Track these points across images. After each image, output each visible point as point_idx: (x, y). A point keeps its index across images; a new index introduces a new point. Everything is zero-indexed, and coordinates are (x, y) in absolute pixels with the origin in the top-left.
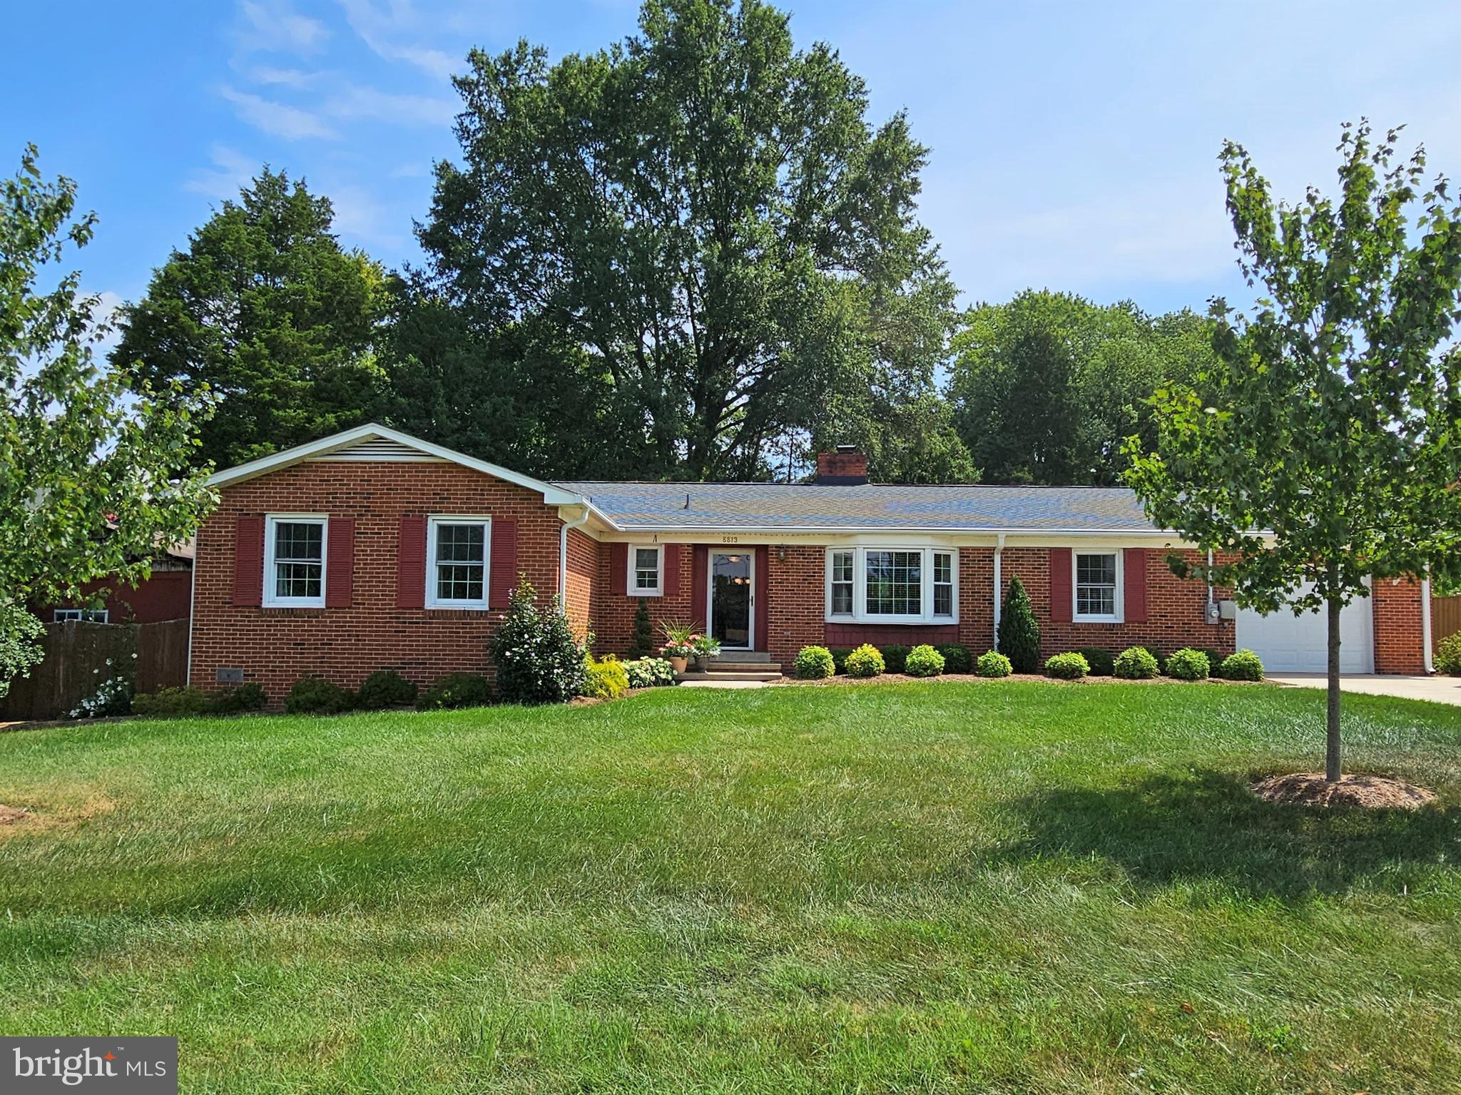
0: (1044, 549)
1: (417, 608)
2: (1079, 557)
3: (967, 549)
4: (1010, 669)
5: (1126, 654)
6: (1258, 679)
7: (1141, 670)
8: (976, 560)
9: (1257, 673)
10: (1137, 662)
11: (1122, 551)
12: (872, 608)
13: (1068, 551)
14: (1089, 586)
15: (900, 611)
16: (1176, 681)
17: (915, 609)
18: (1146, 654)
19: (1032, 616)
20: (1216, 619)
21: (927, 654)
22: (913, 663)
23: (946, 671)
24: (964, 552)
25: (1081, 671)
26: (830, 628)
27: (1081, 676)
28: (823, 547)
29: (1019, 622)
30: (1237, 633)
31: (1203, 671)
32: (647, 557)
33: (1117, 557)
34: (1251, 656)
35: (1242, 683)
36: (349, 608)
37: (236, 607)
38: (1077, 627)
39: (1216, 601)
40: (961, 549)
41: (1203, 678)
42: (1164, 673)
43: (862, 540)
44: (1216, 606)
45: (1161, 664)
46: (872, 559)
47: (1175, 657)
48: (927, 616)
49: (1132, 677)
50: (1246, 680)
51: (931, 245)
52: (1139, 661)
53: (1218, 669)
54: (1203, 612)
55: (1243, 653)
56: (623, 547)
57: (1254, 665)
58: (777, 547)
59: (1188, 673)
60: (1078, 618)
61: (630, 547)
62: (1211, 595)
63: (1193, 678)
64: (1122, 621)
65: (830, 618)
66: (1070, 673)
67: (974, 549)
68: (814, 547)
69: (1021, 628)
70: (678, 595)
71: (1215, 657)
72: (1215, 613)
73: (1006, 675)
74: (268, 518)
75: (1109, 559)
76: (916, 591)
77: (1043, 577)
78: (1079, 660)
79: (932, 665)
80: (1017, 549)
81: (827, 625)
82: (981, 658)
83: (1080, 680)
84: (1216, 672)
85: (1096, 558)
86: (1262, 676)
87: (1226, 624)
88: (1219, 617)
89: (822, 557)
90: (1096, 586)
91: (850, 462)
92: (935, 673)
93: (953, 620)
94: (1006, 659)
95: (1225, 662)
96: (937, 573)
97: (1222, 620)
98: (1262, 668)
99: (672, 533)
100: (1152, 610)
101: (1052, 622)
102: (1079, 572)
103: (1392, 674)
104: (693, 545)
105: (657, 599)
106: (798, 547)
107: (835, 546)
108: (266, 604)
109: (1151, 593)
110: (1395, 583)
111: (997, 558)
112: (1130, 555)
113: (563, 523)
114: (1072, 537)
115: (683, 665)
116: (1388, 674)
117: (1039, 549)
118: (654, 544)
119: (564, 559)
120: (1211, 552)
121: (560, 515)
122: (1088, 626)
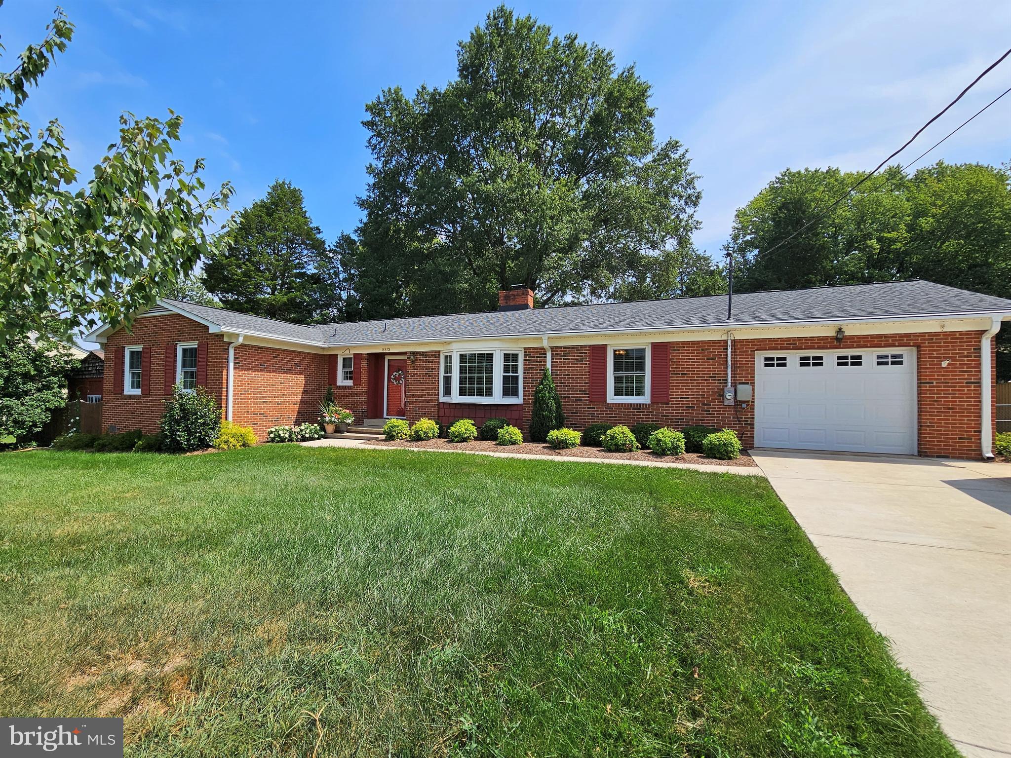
0: (585, 347)
2: (614, 351)
3: (529, 349)
4: (520, 439)
5: (611, 431)
7: (616, 445)
8: (535, 355)
11: (650, 346)
12: (462, 392)
13: (604, 348)
14: (623, 373)
15: (480, 394)
17: (489, 393)
18: (626, 431)
20: (732, 400)
21: (465, 426)
22: (453, 432)
23: (477, 438)
24: (527, 351)
26: (441, 406)
27: (566, 447)
28: (439, 352)
30: (755, 413)
32: (346, 362)
33: (646, 350)
36: (149, 394)
37: (115, 394)
38: (609, 407)
39: (734, 385)
40: (525, 349)
41: (675, 454)
42: (642, 448)
43: (455, 346)
44: (734, 389)
46: (462, 359)
47: (654, 434)
48: (497, 397)
51: (681, 151)
54: (723, 395)
56: (336, 356)
60: (612, 399)
61: (339, 356)
62: (729, 380)
64: (649, 402)
65: (442, 398)
66: (559, 445)
67: (534, 348)
68: (432, 352)
70: (360, 385)
72: (732, 396)
73: (515, 444)
74: (127, 348)
75: (640, 354)
76: (490, 381)
77: (584, 368)
78: (569, 436)
80: (565, 347)
81: (439, 403)
82: (500, 431)
83: (562, 451)
85: (628, 352)
87: (744, 405)
88: (735, 399)
89: (438, 359)
90: (629, 374)
91: (518, 295)
93: (519, 400)
94: (521, 432)
95: (704, 441)
96: (506, 369)
97: (738, 403)
99: (354, 347)
100: (674, 393)
101: (591, 402)
102: (615, 363)
103: (938, 457)
104: (368, 354)
105: (350, 387)
106: (423, 352)
107: (444, 350)
108: (126, 393)
109: (674, 379)
110: (944, 364)
111: (549, 355)
112: (656, 347)
113: (230, 343)
114: (606, 335)
115: (330, 428)
116: (933, 457)
117: (581, 347)
118: (350, 354)
119: (231, 365)
120: (729, 343)
121: (226, 339)
122: (619, 406)
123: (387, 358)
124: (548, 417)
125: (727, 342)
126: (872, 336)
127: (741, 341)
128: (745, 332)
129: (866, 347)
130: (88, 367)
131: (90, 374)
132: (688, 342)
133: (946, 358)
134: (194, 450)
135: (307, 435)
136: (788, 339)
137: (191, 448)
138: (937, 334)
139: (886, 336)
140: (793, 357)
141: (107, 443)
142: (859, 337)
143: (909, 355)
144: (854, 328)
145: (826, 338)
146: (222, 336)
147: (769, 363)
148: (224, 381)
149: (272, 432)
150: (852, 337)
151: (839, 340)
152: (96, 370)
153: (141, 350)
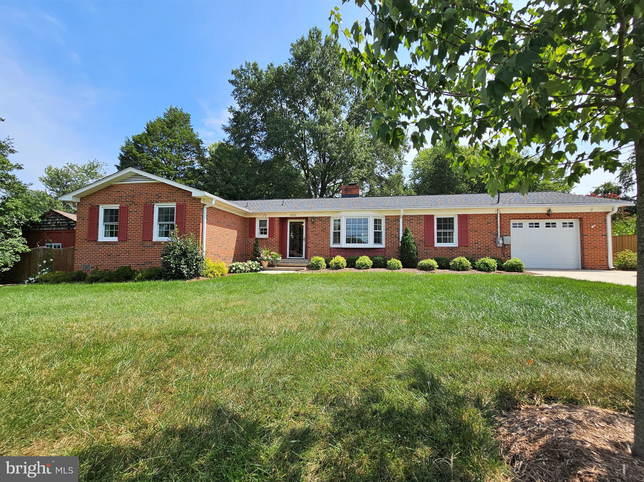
0: (422, 216)
1: (149, 241)
2: (438, 219)
3: (388, 216)
4: (402, 266)
5: (456, 260)
6: (521, 271)
7: (463, 267)
8: (392, 221)
9: (521, 268)
10: (461, 263)
11: (457, 216)
12: (348, 241)
13: (432, 216)
14: (442, 231)
15: (359, 242)
16: (480, 272)
17: (366, 241)
18: (466, 259)
19: (414, 243)
20: (501, 244)
21: (365, 260)
22: (358, 264)
23: (373, 267)
24: (387, 218)
25: (433, 267)
26: (332, 250)
27: (434, 269)
28: (330, 217)
29: (407, 246)
30: (512, 250)
31: (494, 268)
32: (262, 223)
33: (455, 218)
34: (518, 261)
35: (513, 273)
36: (126, 241)
37: (89, 241)
38: (436, 249)
39: (501, 236)
40: (386, 216)
41: (494, 271)
42: (474, 268)
43: (344, 214)
44: (501, 238)
45: (473, 264)
46: (348, 221)
47: (480, 261)
48: (370, 244)
49: (458, 270)
50: (515, 272)
52: (462, 263)
53: (502, 267)
54: (495, 241)
55: (514, 259)
56: (254, 219)
57: (520, 265)
58: (311, 217)
59: (487, 268)
60: (437, 245)
61: (257, 219)
62: (499, 234)
63: (489, 271)
64: (457, 246)
65: (332, 246)
66: (428, 268)
67: (391, 216)
68: (326, 217)
69: (408, 249)
70: (274, 237)
71: (500, 261)
72: (501, 242)
73: (399, 269)
74: (100, 207)
75: (451, 220)
76: (366, 234)
77: (421, 228)
78: (434, 263)
79: (366, 264)
80: (410, 216)
81: (329, 248)
82: (389, 262)
83: (433, 271)
84: (500, 268)
85: (445, 219)
86: (524, 270)
87: (506, 247)
88: (503, 244)
89: (329, 222)
90: (445, 231)
91: (353, 188)
92: (368, 268)
93: (383, 246)
94: (399, 262)
95: (505, 264)
96: (375, 228)
97: (504, 245)
98: (524, 266)
99: (270, 213)
100: (471, 241)
101: (426, 246)
102: (438, 225)
103: (591, 269)
104: (280, 218)
105: (266, 239)
106: (319, 217)
107: (334, 217)
108: (99, 240)
109: (471, 234)
110: (592, 227)
111: (401, 220)
112: (461, 217)
113: (204, 205)
114: (434, 210)
115: (265, 264)
116: (589, 269)
117: (419, 216)
118: (266, 218)
119: (205, 220)
120: (499, 215)
121: (202, 202)
122: (442, 248)
123: (289, 221)
124: (413, 254)
125: (497, 215)
126: (563, 213)
127: (504, 214)
128: (506, 210)
129: (560, 218)
130: (47, 222)
131: (49, 227)
132: (477, 215)
133: (593, 224)
134: (191, 278)
135: (254, 268)
136: (526, 214)
137: (191, 277)
138: (589, 213)
139: (568, 213)
140: (526, 223)
141: (100, 277)
142: (557, 214)
143: (576, 223)
144: (555, 210)
145: (542, 214)
146: (200, 199)
147: (515, 226)
148: (201, 231)
149: (233, 266)
150: (554, 214)
151: (549, 215)
152: (56, 224)
153: (118, 208)
